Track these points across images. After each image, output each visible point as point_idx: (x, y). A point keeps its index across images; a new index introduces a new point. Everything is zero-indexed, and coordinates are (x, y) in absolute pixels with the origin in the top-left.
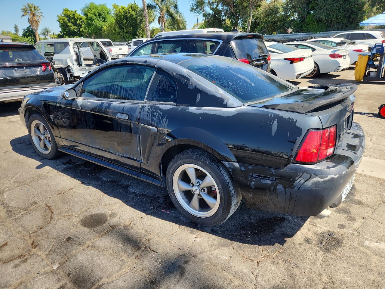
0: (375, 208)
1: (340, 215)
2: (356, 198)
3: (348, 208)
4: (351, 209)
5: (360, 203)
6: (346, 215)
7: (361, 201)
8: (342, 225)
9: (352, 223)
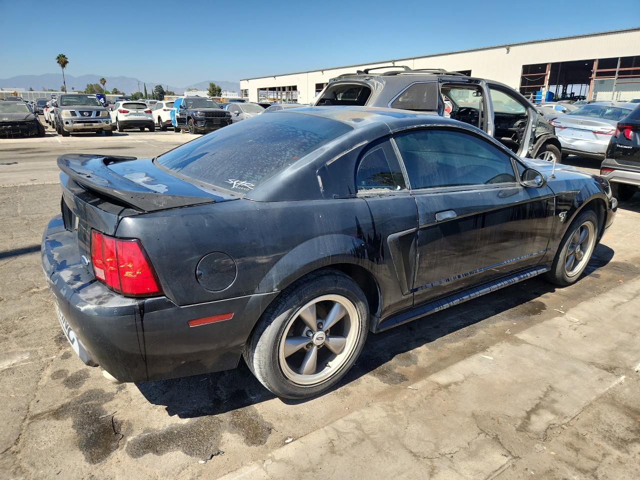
0: (27, 421)
1: (78, 370)
2: (70, 421)
3: (73, 390)
4: (67, 391)
5: (57, 414)
6: (69, 375)
7: (57, 419)
8: (67, 358)
9: (55, 370)
